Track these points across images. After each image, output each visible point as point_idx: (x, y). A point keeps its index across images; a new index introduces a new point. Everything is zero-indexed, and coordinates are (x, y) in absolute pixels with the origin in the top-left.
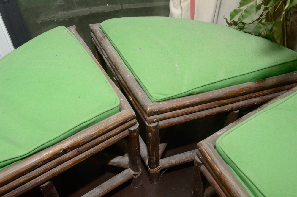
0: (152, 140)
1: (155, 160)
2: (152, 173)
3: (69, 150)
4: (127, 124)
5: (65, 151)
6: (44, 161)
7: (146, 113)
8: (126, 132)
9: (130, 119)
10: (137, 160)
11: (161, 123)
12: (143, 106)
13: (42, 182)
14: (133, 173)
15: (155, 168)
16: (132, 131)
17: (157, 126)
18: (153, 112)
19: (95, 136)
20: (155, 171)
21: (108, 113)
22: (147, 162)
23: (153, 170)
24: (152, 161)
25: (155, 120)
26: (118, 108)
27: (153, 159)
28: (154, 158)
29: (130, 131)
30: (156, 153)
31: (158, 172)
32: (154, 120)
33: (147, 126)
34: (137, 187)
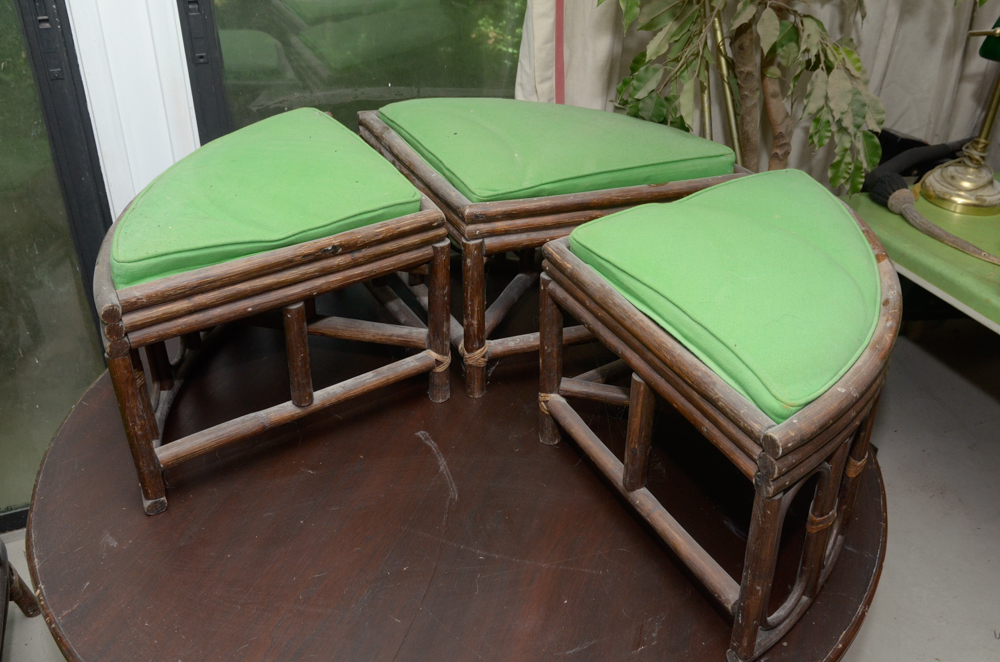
0: (473, 275)
1: (476, 326)
2: (470, 362)
3: (340, 250)
4: (431, 234)
5: (335, 251)
6: (305, 256)
7: (463, 219)
8: (428, 251)
9: (435, 225)
11: (488, 242)
12: (458, 208)
13: (293, 297)
14: (436, 357)
15: (476, 351)
16: (439, 250)
17: (482, 244)
18: (475, 215)
19: (381, 237)
20: (478, 357)
21: (403, 208)
22: (461, 346)
23: (471, 355)
24: (471, 329)
25: (478, 232)
26: (418, 205)
27: (472, 325)
28: (475, 322)
29: (435, 248)
30: (478, 310)
31: (482, 362)
32: (475, 232)
33: (464, 245)
34: (441, 401)
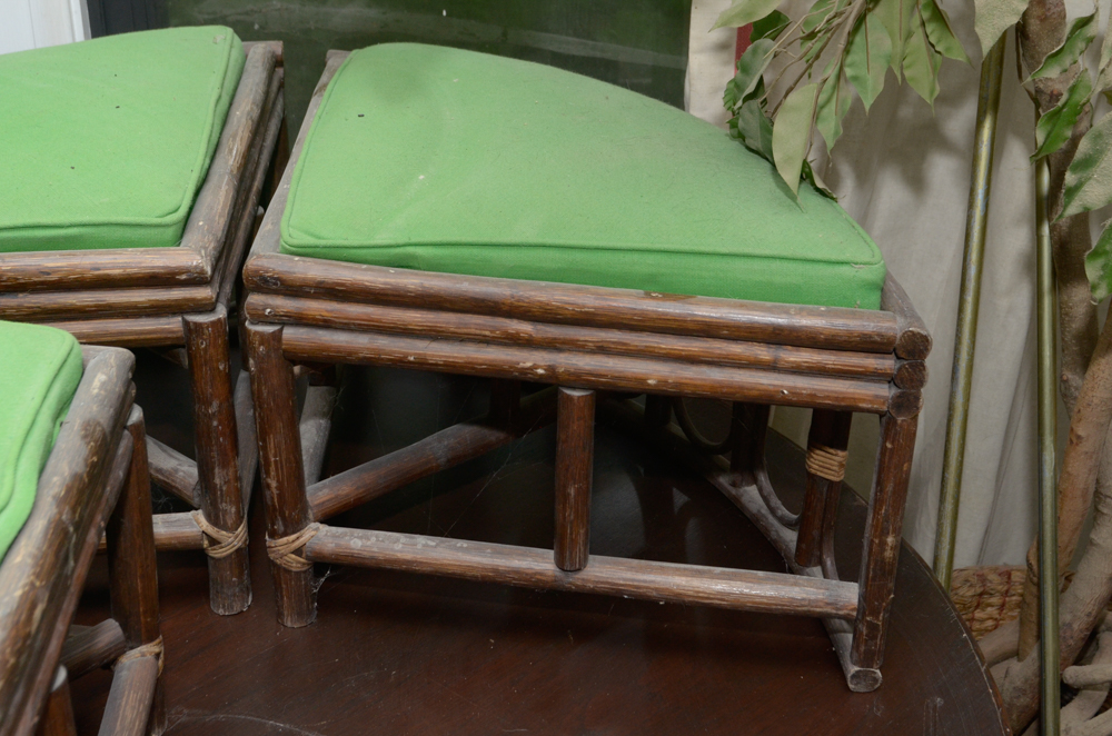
8: (173, 324)
9: (184, 277)
10: (217, 470)
11: (291, 334)
14: (204, 528)
15: (281, 537)
16: (192, 327)
17: (277, 336)
18: (261, 276)
25: (268, 310)
27: (268, 487)
29: (186, 323)
30: (276, 462)
31: (295, 562)
32: (264, 310)
33: (247, 331)
34: (221, 612)
